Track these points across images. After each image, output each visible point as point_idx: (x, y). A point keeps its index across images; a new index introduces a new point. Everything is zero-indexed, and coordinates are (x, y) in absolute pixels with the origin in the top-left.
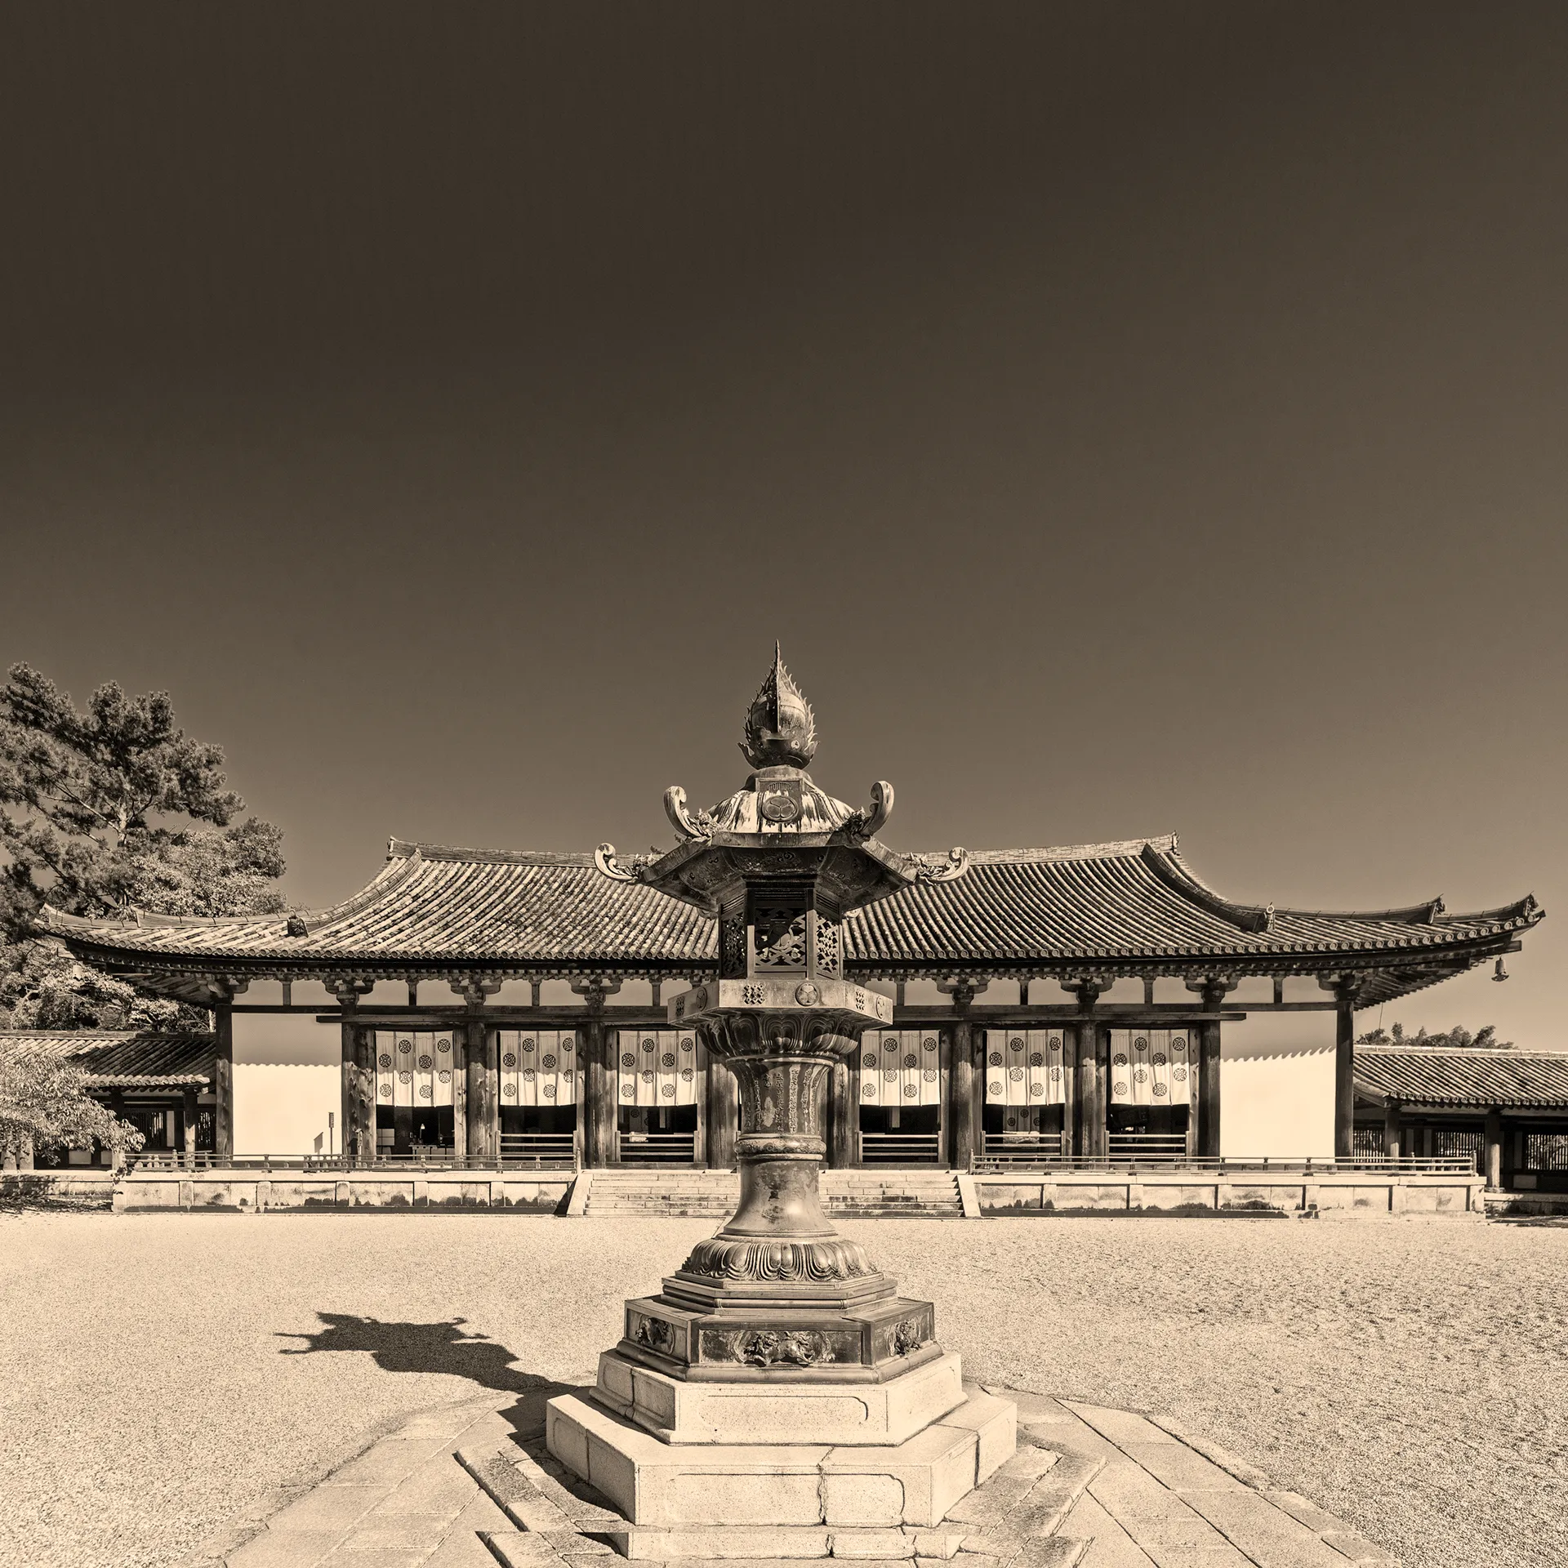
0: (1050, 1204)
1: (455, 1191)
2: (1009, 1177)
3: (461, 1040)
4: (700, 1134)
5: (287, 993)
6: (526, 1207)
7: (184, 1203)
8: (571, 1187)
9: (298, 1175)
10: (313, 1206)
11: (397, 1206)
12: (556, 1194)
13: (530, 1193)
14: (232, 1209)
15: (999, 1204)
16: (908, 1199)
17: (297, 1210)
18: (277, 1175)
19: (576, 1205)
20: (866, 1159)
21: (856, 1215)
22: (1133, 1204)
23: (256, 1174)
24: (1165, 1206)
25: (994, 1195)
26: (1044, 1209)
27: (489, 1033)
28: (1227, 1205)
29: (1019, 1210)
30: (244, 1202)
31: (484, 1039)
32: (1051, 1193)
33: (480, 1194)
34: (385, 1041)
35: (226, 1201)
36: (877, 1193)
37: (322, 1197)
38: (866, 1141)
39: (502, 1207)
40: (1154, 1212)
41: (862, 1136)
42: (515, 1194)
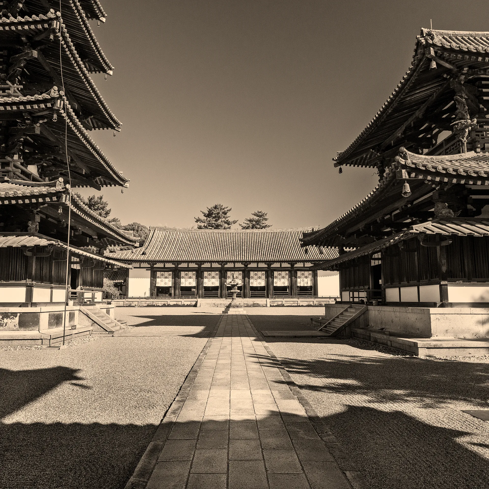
0: (284, 305)
1: (175, 303)
2: (277, 300)
3: (173, 274)
4: (219, 291)
5: (140, 265)
6: (188, 306)
7: (124, 305)
8: (197, 302)
9: (145, 300)
10: (148, 306)
11: (164, 306)
12: (194, 303)
13: (189, 303)
14: (134, 306)
15: (274, 305)
16: (257, 304)
17: (145, 306)
18: (141, 300)
19: (198, 305)
20: (251, 296)
21: (248, 307)
22: (298, 305)
23: (138, 300)
24: (304, 305)
25: (273, 303)
26: (283, 306)
27: (179, 272)
28: (315, 305)
29: (278, 306)
30: (135, 305)
31: (178, 273)
32: (284, 303)
33: (180, 303)
34: (159, 274)
35: (132, 305)
36: (252, 303)
37: (150, 304)
38: (251, 293)
39: (184, 306)
40: (302, 306)
41: (250, 292)
42: (186, 303)
